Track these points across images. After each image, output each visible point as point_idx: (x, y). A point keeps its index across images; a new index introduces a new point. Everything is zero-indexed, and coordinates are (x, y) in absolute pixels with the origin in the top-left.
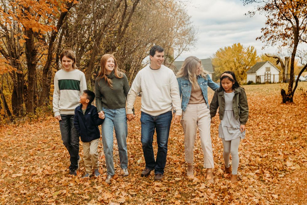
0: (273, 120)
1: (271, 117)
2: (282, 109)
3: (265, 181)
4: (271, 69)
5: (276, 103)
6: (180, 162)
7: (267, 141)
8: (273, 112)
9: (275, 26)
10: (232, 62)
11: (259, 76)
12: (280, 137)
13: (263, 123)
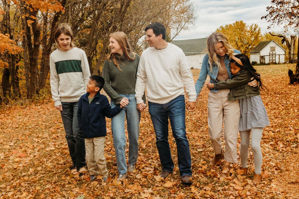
0: (282, 100)
1: (279, 97)
2: (290, 90)
3: (279, 150)
4: (276, 48)
5: (283, 84)
6: (198, 137)
7: (278, 119)
8: (281, 92)
9: (281, 5)
10: (233, 42)
11: (263, 56)
12: (290, 115)
13: (271, 103)
